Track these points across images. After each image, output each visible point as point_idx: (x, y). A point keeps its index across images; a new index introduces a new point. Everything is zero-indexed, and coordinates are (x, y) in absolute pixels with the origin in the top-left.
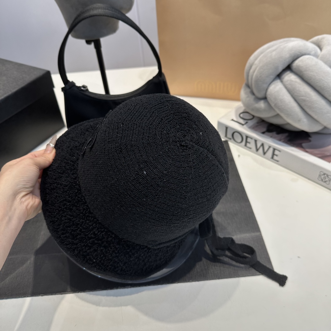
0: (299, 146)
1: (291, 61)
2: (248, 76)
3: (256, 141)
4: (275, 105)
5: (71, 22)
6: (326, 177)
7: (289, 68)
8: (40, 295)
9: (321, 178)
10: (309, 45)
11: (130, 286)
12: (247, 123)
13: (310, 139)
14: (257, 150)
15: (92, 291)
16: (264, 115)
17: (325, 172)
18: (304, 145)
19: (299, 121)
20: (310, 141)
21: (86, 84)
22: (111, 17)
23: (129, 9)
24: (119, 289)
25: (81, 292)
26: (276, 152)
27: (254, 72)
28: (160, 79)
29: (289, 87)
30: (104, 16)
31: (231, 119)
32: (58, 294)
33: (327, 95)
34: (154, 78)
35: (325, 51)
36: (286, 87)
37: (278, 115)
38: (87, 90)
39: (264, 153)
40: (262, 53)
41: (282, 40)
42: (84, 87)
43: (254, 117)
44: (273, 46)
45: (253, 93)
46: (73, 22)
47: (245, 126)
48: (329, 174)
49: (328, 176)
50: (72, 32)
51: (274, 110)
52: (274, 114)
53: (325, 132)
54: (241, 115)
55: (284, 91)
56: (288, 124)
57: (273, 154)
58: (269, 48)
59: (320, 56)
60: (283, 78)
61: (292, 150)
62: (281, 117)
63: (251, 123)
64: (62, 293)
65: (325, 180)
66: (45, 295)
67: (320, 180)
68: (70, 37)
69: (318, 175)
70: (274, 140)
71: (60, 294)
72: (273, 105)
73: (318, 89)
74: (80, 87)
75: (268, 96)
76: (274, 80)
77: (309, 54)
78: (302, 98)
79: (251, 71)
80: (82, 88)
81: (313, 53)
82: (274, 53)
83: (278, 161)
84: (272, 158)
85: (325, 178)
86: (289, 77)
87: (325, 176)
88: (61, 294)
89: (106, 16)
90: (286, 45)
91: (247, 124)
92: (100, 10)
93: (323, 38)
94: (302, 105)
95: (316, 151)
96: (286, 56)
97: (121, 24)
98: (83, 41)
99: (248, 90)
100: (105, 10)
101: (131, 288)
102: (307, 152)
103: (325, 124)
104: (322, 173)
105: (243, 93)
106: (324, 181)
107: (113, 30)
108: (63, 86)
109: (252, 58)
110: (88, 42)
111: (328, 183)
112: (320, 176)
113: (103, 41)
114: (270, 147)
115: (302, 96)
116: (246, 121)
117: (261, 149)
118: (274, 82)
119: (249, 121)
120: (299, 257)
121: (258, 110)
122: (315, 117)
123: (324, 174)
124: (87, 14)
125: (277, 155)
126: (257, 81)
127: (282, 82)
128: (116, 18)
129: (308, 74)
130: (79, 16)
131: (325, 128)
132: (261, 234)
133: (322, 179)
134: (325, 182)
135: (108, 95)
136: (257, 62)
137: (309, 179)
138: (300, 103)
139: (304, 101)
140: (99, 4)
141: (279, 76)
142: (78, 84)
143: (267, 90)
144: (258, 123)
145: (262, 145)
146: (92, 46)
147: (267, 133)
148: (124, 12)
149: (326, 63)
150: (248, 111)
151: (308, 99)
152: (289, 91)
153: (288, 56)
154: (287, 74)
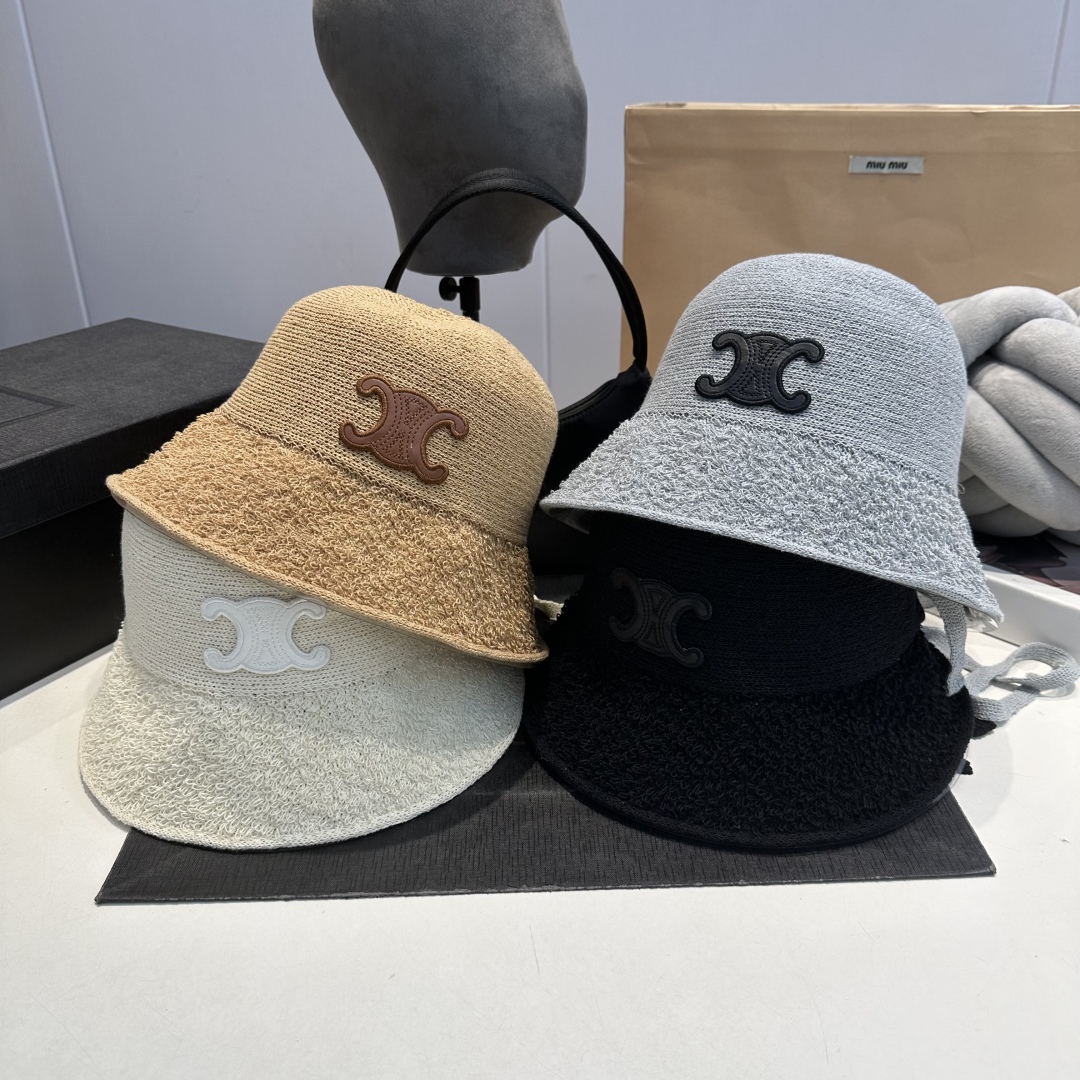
0: (1034, 573)
1: (1000, 335)
7: (991, 354)
8: (283, 896)
11: (556, 887)
13: (1062, 559)
18: (1045, 571)
19: (1031, 487)
20: (1064, 564)
28: (641, 374)
29: (997, 396)
36: (989, 401)
37: (973, 480)
55: (986, 407)
60: (980, 380)
61: (1014, 581)
64: (349, 894)
66: (297, 899)
81: (1056, 313)
86: (997, 376)
88: (347, 898)
110: (447, 291)
115: (1038, 418)
120: (1064, 841)
138: (1030, 437)
139: (1043, 428)
152: (997, 407)
153: (991, 318)
154: (991, 369)
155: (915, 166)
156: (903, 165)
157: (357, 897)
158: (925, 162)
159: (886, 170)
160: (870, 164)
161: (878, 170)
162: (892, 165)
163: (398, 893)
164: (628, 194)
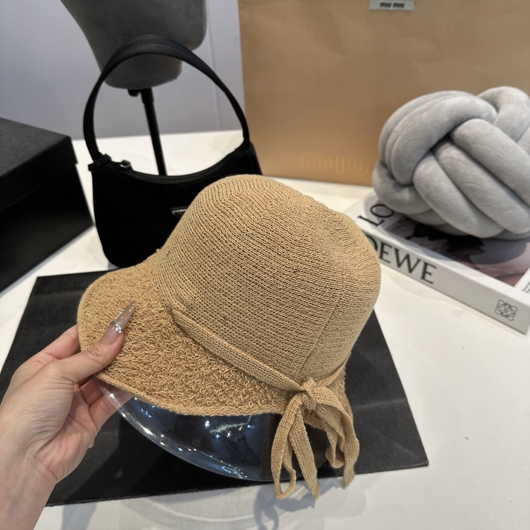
0: (465, 259)
1: (452, 128)
2: (384, 149)
3: (397, 251)
4: (427, 196)
5: (106, 61)
6: (509, 309)
7: (448, 138)
9: (501, 311)
10: (478, 103)
12: (382, 222)
13: (482, 247)
14: (399, 265)
15: (134, 498)
16: (410, 211)
17: (506, 301)
18: (472, 257)
19: (465, 220)
20: (482, 252)
21: (128, 159)
22: (169, 55)
23: (198, 42)
24: (179, 493)
25: (115, 500)
26: (429, 269)
27: (394, 143)
28: (246, 152)
29: (449, 167)
30: (158, 53)
31: (358, 215)
32: (77, 503)
33: (507, 181)
34: (236, 150)
35: (503, 113)
36: (444, 169)
37: (431, 211)
38: (130, 168)
39: (411, 270)
40: (406, 113)
41: (437, 94)
42: (125, 163)
43: (393, 212)
44: (423, 103)
45: (392, 176)
46: (109, 62)
47: (380, 227)
48: (512, 304)
49: (510, 307)
50: (108, 78)
51: (425, 203)
52: (426, 209)
53: (505, 237)
54: (374, 210)
55: (441, 174)
56: (447, 225)
57: (425, 272)
58: (417, 106)
59: (496, 120)
60: (439, 154)
61: (454, 266)
62: (437, 215)
63: (389, 222)
64: (84, 501)
65: (507, 314)
66: (56, 505)
67: (498, 314)
68: (104, 85)
69: (496, 306)
70: (425, 249)
71: (81, 503)
72: (423, 195)
73: (493, 171)
74: (118, 164)
75: (416, 182)
76: (425, 156)
77: (479, 117)
78: (470, 185)
79: (390, 141)
80: (122, 166)
81: (485, 115)
82: (425, 115)
83: (432, 283)
84: (423, 277)
85: (507, 311)
86: (449, 153)
87: (507, 307)
88: (83, 503)
89: (161, 54)
90: (443, 102)
91: (384, 223)
92: (152, 45)
93: (501, 92)
94: (470, 196)
95: (492, 268)
96: (444, 120)
97: (185, 66)
98: (125, 92)
99: (384, 171)
100: (159, 45)
101: (197, 491)
102: (477, 269)
103: (506, 226)
104: (502, 303)
105: (376, 176)
106: (504, 314)
107: (172, 74)
108: (91, 161)
109: (391, 121)
110: (133, 93)
111: (511, 318)
112: (498, 307)
113: (157, 91)
114: (419, 260)
115: (470, 183)
116: (381, 219)
117: (405, 263)
118: (425, 160)
119: (386, 220)
120: (467, 438)
121: (400, 203)
122: (490, 215)
123: (505, 304)
124: (132, 51)
125: (430, 274)
126: (398, 158)
127: (437, 159)
128: (177, 57)
129: (479, 148)
130: (118, 52)
131: (505, 231)
132: (407, 402)
133: (503, 311)
134: (507, 316)
135: (162, 177)
136: (398, 128)
137: (481, 312)
138: (466, 192)
139: (473, 189)
140: (151, 36)
141: (433, 151)
142: (116, 158)
143: (414, 171)
144: (400, 222)
145: (407, 257)
146: (139, 98)
147: (413, 238)
148: (189, 48)
149: (505, 131)
150: (384, 202)
151: (478, 187)
152: (449, 174)
153: (447, 119)
154: (446, 148)
155: (409, 6)
156: (402, 5)
157: (89, 502)
158: (415, 3)
159: (392, 8)
160: (382, 4)
161: (387, 8)
162: (395, 5)
163: (110, 498)
164: (242, 19)
